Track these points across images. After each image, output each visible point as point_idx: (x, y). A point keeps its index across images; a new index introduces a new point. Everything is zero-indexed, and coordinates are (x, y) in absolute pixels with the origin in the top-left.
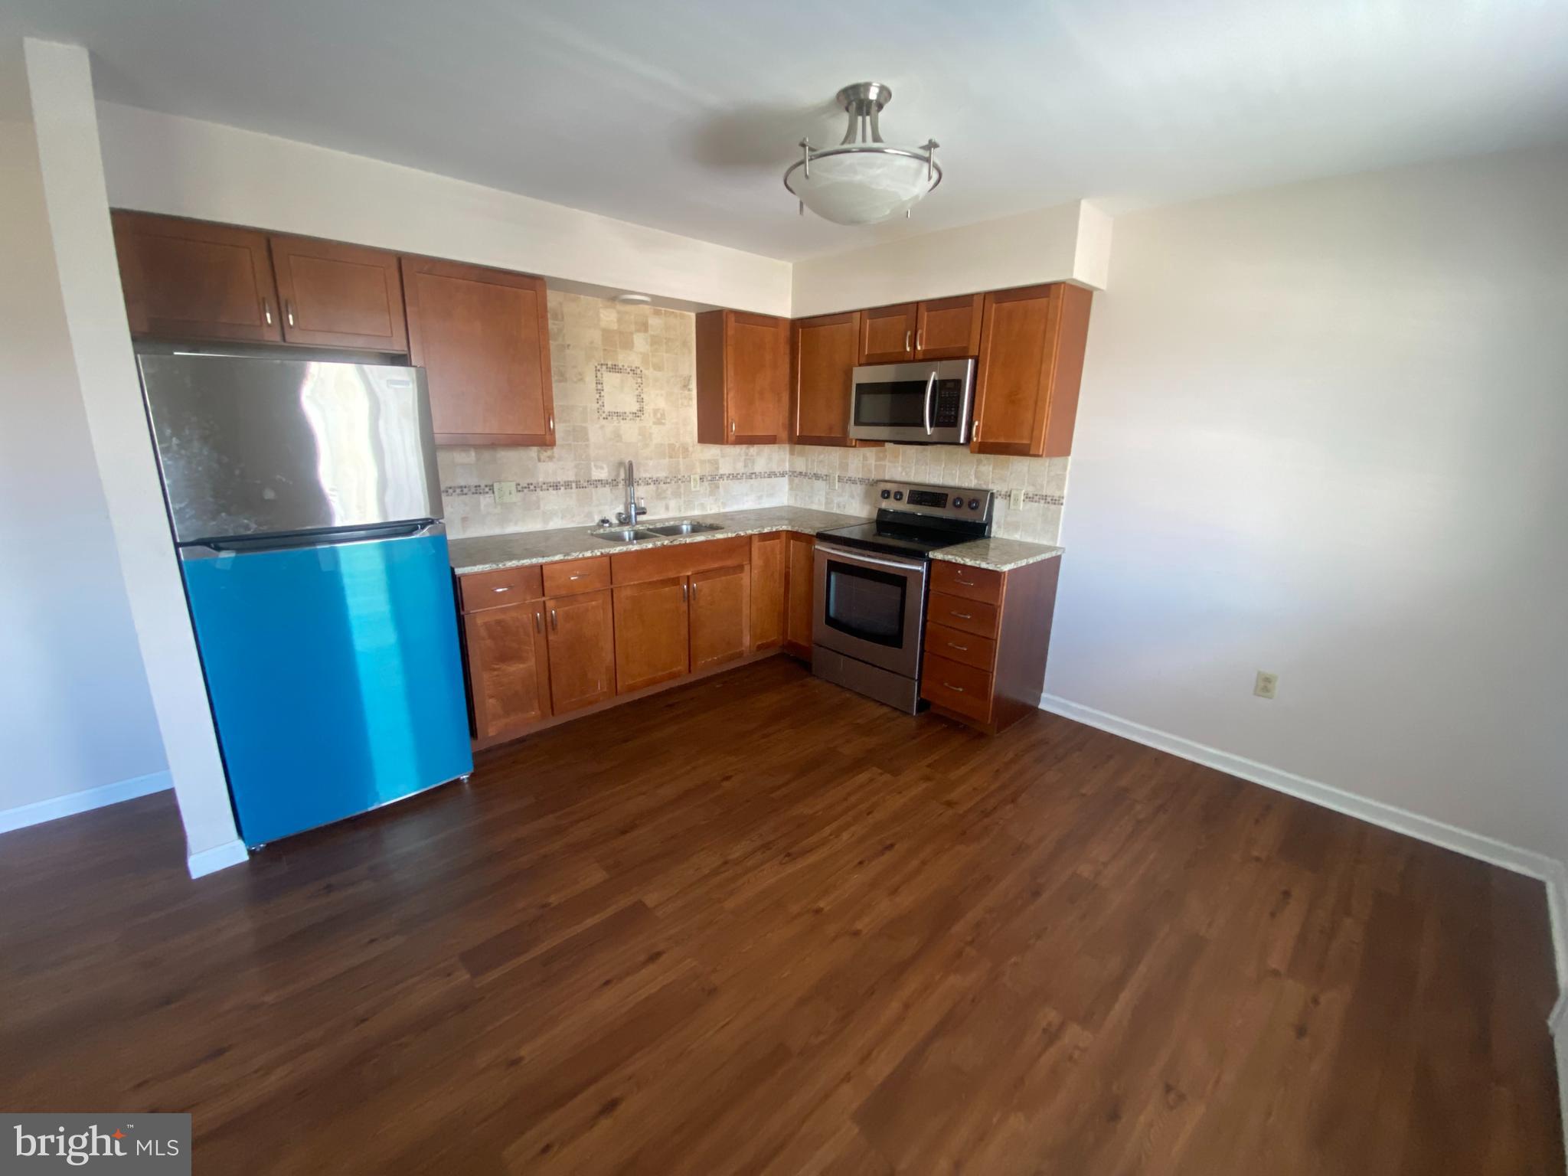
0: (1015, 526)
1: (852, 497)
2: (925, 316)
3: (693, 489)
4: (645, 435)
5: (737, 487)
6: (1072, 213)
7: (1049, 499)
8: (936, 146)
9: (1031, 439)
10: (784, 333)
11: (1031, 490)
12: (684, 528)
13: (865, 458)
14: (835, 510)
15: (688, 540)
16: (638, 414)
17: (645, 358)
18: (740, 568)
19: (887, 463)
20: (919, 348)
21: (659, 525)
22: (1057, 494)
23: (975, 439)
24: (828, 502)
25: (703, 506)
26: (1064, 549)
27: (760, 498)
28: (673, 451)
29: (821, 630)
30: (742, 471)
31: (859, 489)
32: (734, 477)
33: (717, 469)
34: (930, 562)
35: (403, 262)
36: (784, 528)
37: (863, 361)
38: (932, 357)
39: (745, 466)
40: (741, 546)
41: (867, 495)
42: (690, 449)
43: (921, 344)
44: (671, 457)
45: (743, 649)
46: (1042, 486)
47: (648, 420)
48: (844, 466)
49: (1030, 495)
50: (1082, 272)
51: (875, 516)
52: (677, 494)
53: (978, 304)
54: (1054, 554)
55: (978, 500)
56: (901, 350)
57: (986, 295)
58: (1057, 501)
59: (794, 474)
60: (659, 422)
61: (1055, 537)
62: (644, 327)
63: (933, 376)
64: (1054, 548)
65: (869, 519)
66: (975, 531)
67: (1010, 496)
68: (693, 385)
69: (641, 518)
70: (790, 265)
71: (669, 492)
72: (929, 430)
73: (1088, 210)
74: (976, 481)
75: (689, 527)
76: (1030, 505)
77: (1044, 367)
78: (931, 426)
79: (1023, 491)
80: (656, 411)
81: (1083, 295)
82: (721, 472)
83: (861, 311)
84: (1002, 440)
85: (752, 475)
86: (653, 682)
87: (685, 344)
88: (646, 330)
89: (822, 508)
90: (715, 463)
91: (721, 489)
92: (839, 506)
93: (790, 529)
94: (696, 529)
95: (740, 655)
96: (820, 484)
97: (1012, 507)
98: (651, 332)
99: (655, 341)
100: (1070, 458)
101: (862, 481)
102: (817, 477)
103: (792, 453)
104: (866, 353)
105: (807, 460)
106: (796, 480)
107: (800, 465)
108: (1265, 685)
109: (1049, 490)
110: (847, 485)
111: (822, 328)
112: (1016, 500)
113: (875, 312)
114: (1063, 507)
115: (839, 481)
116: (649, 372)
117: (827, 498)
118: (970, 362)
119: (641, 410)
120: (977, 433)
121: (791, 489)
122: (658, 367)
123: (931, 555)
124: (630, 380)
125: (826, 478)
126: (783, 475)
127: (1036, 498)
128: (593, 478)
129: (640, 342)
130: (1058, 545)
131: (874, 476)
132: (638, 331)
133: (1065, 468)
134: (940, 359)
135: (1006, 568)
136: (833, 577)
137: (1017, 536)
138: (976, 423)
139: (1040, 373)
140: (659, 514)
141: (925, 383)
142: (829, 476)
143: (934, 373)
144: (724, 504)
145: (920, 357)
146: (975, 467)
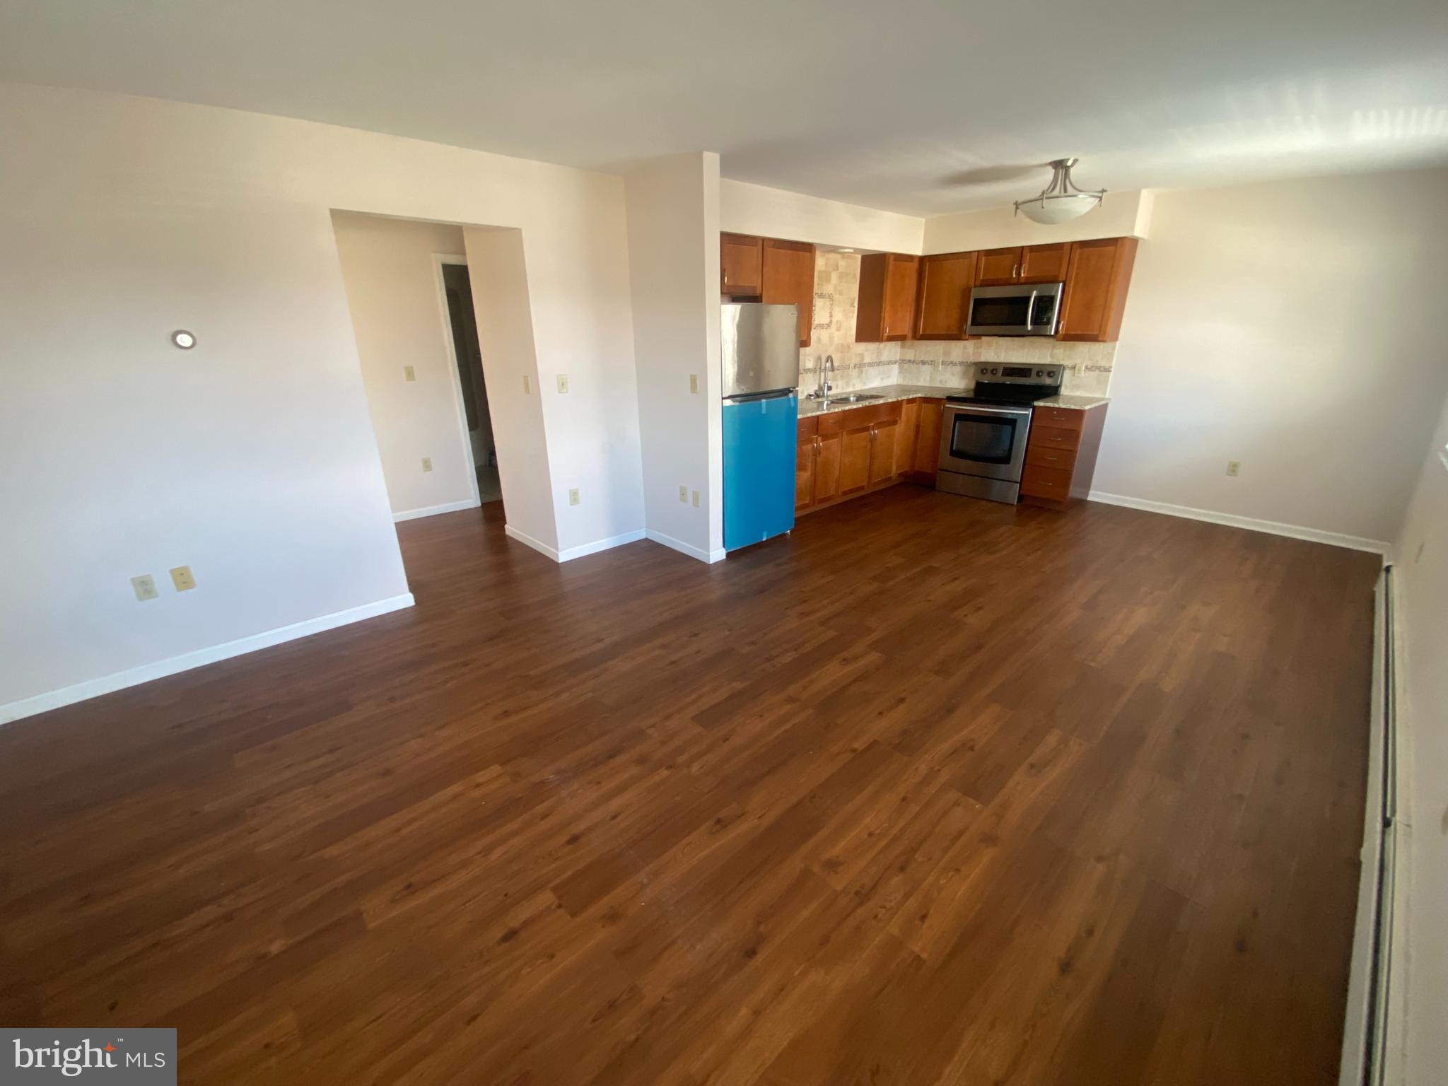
0: (1077, 387)
1: (953, 374)
2: (1027, 256)
3: (851, 373)
4: (831, 338)
5: (872, 371)
6: (1137, 194)
7: (1102, 369)
8: (1106, 191)
9: (1100, 331)
10: (915, 265)
11: (1090, 364)
12: (852, 399)
13: (965, 347)
14: (938, 385)
15: (855, 407)
16: (829, 325)
17: (835, 288)
18: (895, 422)
19: (982, 350)
20: (1023, 275)
21: (839, 397)
22: (1107, 366)
23: (1061, 332)
24: (932, 380)
25: (854, 385)
26: (1110, 399)
27: (882, 379)
28: (844, 348)
29: (946, 460)
30: (875, 361)
31: (958, 369)
32: (871, 365)
33: (863, 360)
34: (1034, 408)
35: (765, 243)
36: (919, 395)
37: (978, 283)
38: (1031, 282)
39: (877, 357)
40: (895, 407)
41: (964, 374)
42: (851, 346)
43: (1024, 273)
44: (841, 352)
45: (892, 475)
46: (1097, 361)
47: (834, 326)
48: (947, 353)
49: (1089, 367)
50: (1138, 232)
51: (972, 386)
52: (842, 378)
53: (1067, 249)
54: (1103, 403)
55: (1053, 371)
56: (1007, 276)
57: (1072, 244)
58: (1108, 370)
59: (903, 362)
60: (838, 330)
61: (1105, 392)
62: (836, 267)
63: (1035, 293)
64: (1103, 399)
65: (966, 389)
66: (1053, 391)
67: (1075, 368)
68: (856, 304)
69: (830, 393)
70: (923, 220)
71: (839, 376)
72: (1029, 327)
73: (1144, 193)
74: (1051, 360)
75: (855, 398)
76: (1089, 373)
77: (1111, 287)
78: (1031, 324)
79: (1084, 365)
80: (837, 322)
81: (1134, 242)
82: (865, 361)
83: (978, 251)
84: (1079, 332)
85: (879, 364)
86: (852, 491)
87: (855, 275)
88: (837, 269)
89: (927, 384)
90: (862, 355)
91: (864, 373)
92: (941, 381)
93: (923, 396)
94: (860, 398)
95: (890, 479)
96: (927, 368)
97: (1076, 374)
98: (839, 271)
99: (841, 277)
100: (1118, 343)
101: (961, 363)
102: (924, 363)
103: (903, 347)
104: (981, 278)
105: (916, 351)
106: (906, 366)
107: (910, 354)
108: (1233, 469)
109: (1103, 363)
110: (949, 367)
111: (946, 262)
112: (1079, 370)
113: (989, 253)
114: (1111, 373)
115: (942, 365)
116: (836, 297)
117: (931, 377)
118: (1061, 284)
119: (831, 322)
120: (1062, 329)
121: (900, 372)
122: (841, 294)
123: (1036, 404)
124: (828, 303)
125: (932, 363)
126: (895, 362)
127: (1093, 369)
128: (807, 368)
129: (834, 277)
130: (1107, 397)
131: (972, 359)
132: (834, 270)
133: (1114, 349)
134: (1041, 282)
135: (1087, 408)
136: (957, 424)
137: (1078, 394)
138: (1062, 322)
139: (1107, 292)
140: (839, 389)
141: (1028, 299)
142: (934, 361)
143: (1035, 292)
144: (865, 384)
145: (1023, 281)
146: (1050, 351)
